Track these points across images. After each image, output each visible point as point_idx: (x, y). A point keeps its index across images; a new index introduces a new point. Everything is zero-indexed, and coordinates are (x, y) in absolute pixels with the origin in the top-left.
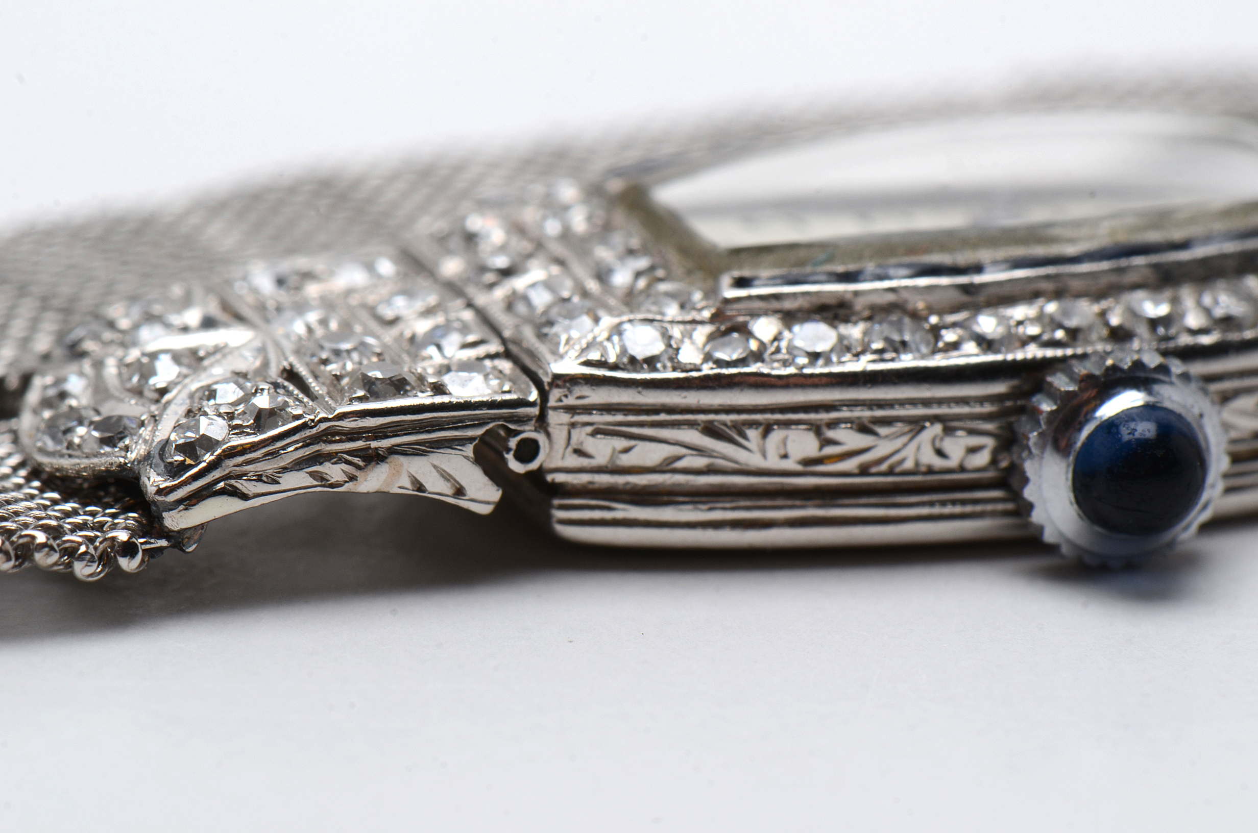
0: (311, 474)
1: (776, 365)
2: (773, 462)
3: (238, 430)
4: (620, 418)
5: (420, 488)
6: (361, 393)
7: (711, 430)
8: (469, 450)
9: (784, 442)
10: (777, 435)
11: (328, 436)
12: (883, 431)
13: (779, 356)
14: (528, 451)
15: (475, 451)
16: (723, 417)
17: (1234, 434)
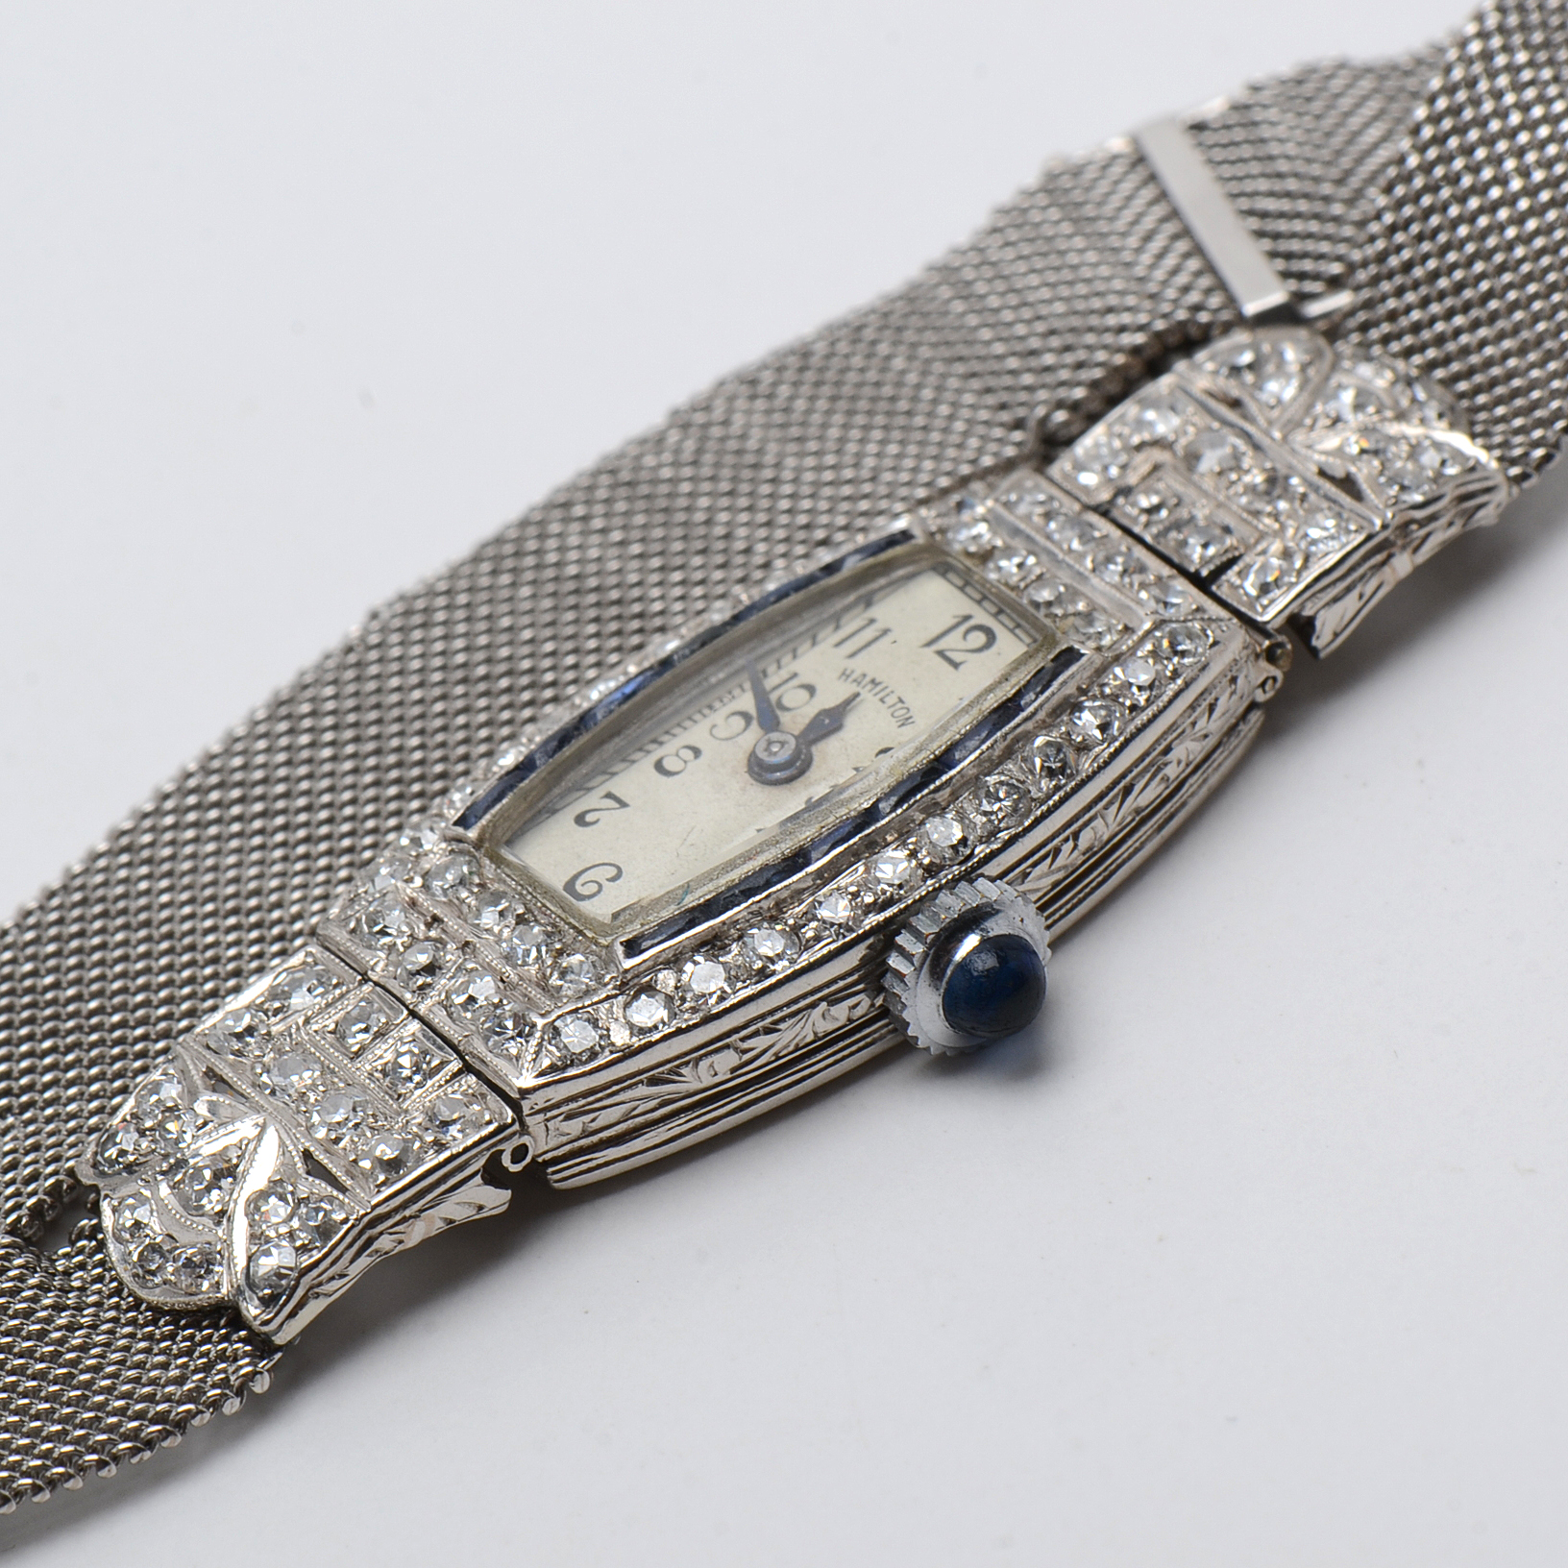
0: (368, 1256)
1: (686, 1016)
2: (708, 1080)
3: (304, 1249)
4: (582, 1102)
5: (451, 1221)
6: (382, 1178)
7: (654, 1082)
8: (478, 1179)
9: (711, 1066)
10: (704, 1064)
11: (372, 1224)
12: (782, 1026)
13: (687, 1005)
14: (520, 1153)
15: (483, 1178)
16: (660, 1069)
17: (1034, 897)
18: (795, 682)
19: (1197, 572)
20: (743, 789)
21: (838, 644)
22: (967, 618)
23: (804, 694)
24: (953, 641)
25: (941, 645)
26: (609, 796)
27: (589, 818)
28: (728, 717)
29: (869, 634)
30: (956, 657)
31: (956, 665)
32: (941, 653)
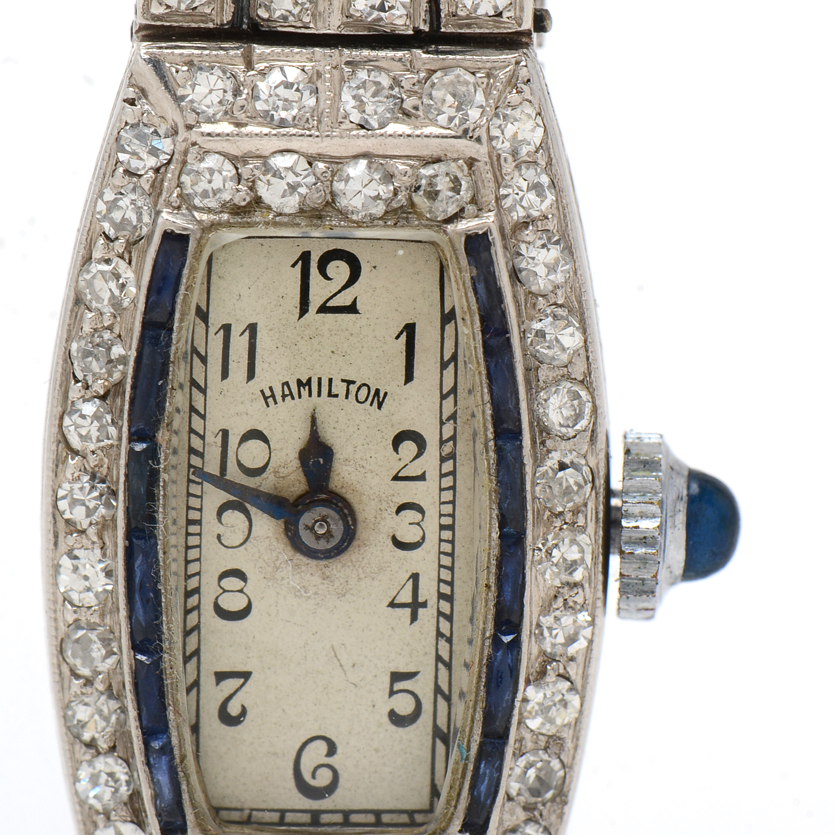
18: (233, 441)
19: (417, 31)
20: (325, 577)
21: (225, 374)
22: (305, 258)
23: (254, 445)
24: (319, 290)
25: (316, 300)
26: (221, 676)
27: (234, 709)
28: (220, 521)
29: (239, 344)
30: (344, 299)
31: (352, 309)
32: (324, 309)
